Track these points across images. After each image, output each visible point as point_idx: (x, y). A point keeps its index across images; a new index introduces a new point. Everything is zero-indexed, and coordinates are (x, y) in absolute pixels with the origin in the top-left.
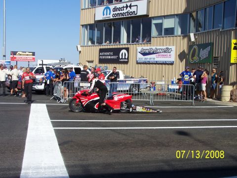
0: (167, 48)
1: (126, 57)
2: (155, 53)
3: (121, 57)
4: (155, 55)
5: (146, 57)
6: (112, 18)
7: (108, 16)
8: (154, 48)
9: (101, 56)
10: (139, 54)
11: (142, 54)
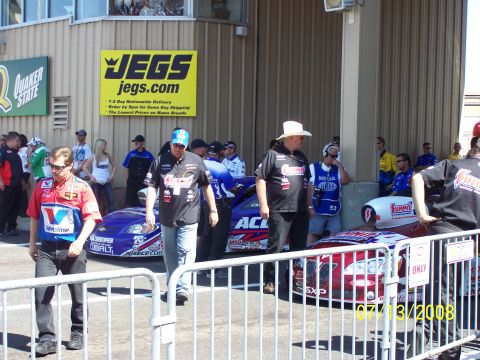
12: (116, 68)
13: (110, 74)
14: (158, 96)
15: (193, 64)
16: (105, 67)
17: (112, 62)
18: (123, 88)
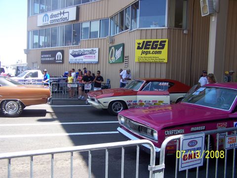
0: (93, 50)
1: (61, 59)
2: (83, 55)
3: (57, 59)
4: (83, 56)
5: (76, 58)
6: (49, 24)
7: (47, 22)
8: (82, 50)
9: (42, 58)
10: (70, 56)
11: (73, 55)
12: (141, 46)
13: (139, 48)
14: (154, 55)
15: (166, 44)
16: (137, 45)
17: (139, 44)
18: (143, 53)
